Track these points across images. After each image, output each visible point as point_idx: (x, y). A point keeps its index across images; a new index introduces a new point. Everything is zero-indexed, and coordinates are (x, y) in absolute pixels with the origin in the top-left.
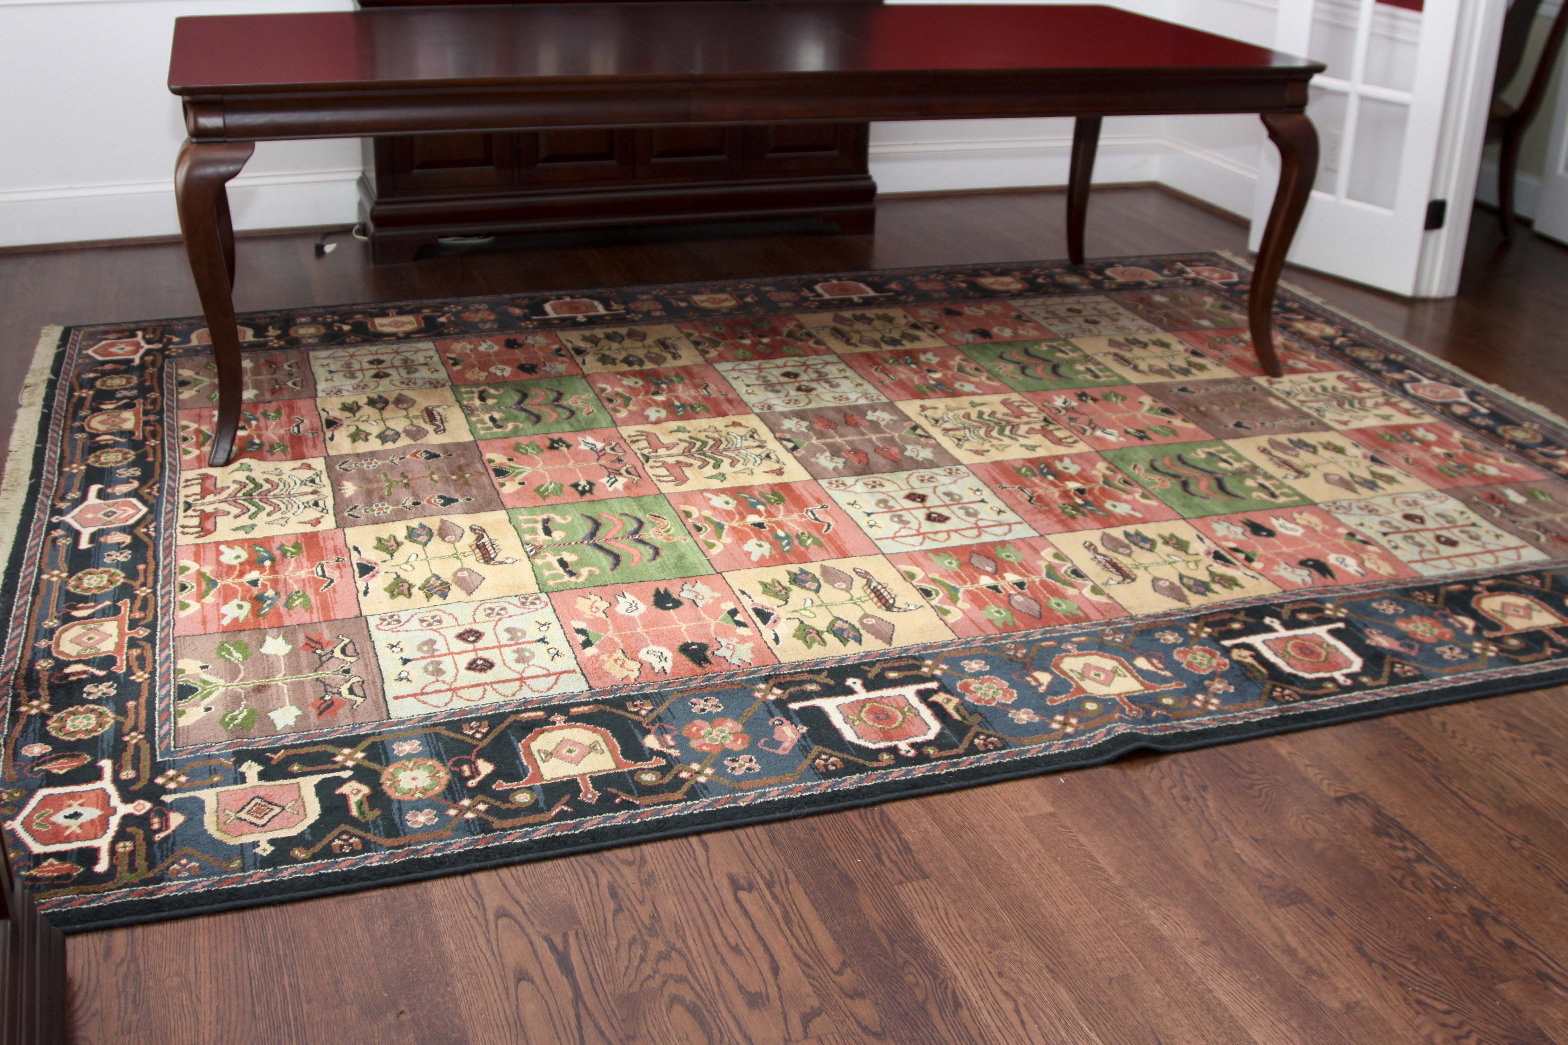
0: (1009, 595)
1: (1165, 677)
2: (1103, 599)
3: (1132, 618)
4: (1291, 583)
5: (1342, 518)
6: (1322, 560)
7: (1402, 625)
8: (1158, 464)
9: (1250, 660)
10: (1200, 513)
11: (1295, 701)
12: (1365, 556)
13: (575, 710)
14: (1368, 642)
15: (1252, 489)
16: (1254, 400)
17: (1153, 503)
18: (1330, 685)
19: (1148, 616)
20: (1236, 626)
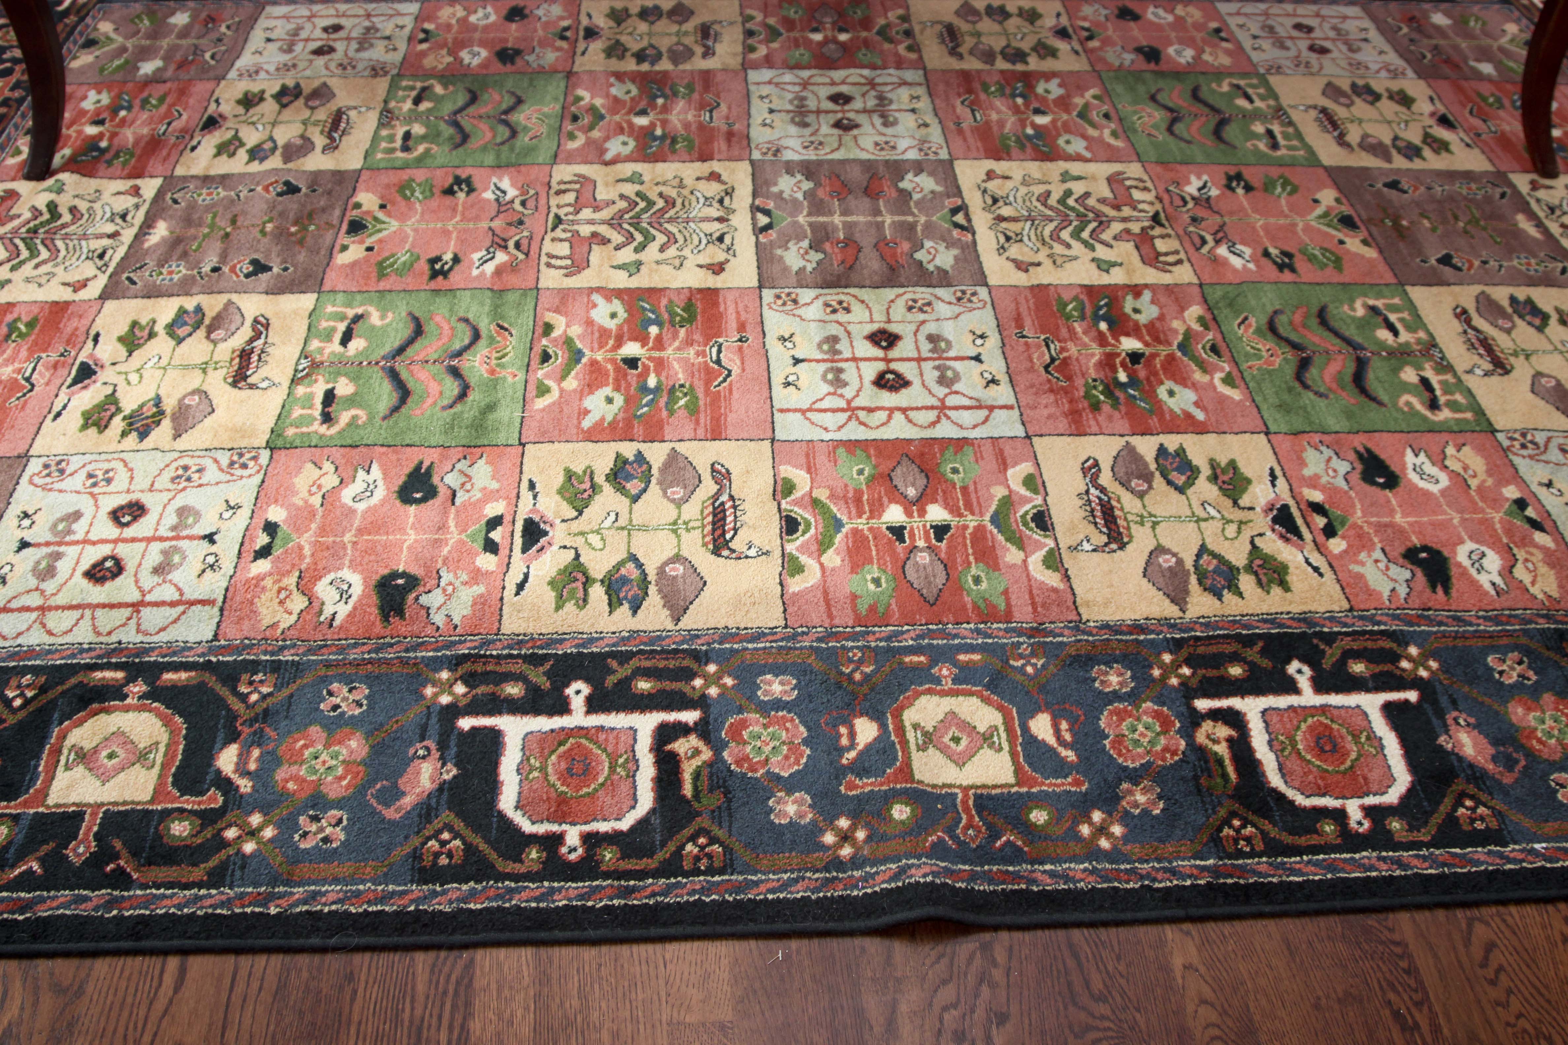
0: (913, 549)
1: (1063, 761)
2: (1052, 579)
3: (1078, 626)
4: (1371, 593)
5: (1523, 465)
6: (1446, 553)
7: (1517, 712)
8: (1282, 322)
9: (1222, 749)
10: (1298, 423)
11: (1252, 855)
12: (1521, 554)
13: (169, 676)
14: (1442, 740)
15: (1406, 387)
16: (1495, 216)
17: (1235, 394)
18: (1329, 828)
19: (1106, 626)
20: (1236, 671)
